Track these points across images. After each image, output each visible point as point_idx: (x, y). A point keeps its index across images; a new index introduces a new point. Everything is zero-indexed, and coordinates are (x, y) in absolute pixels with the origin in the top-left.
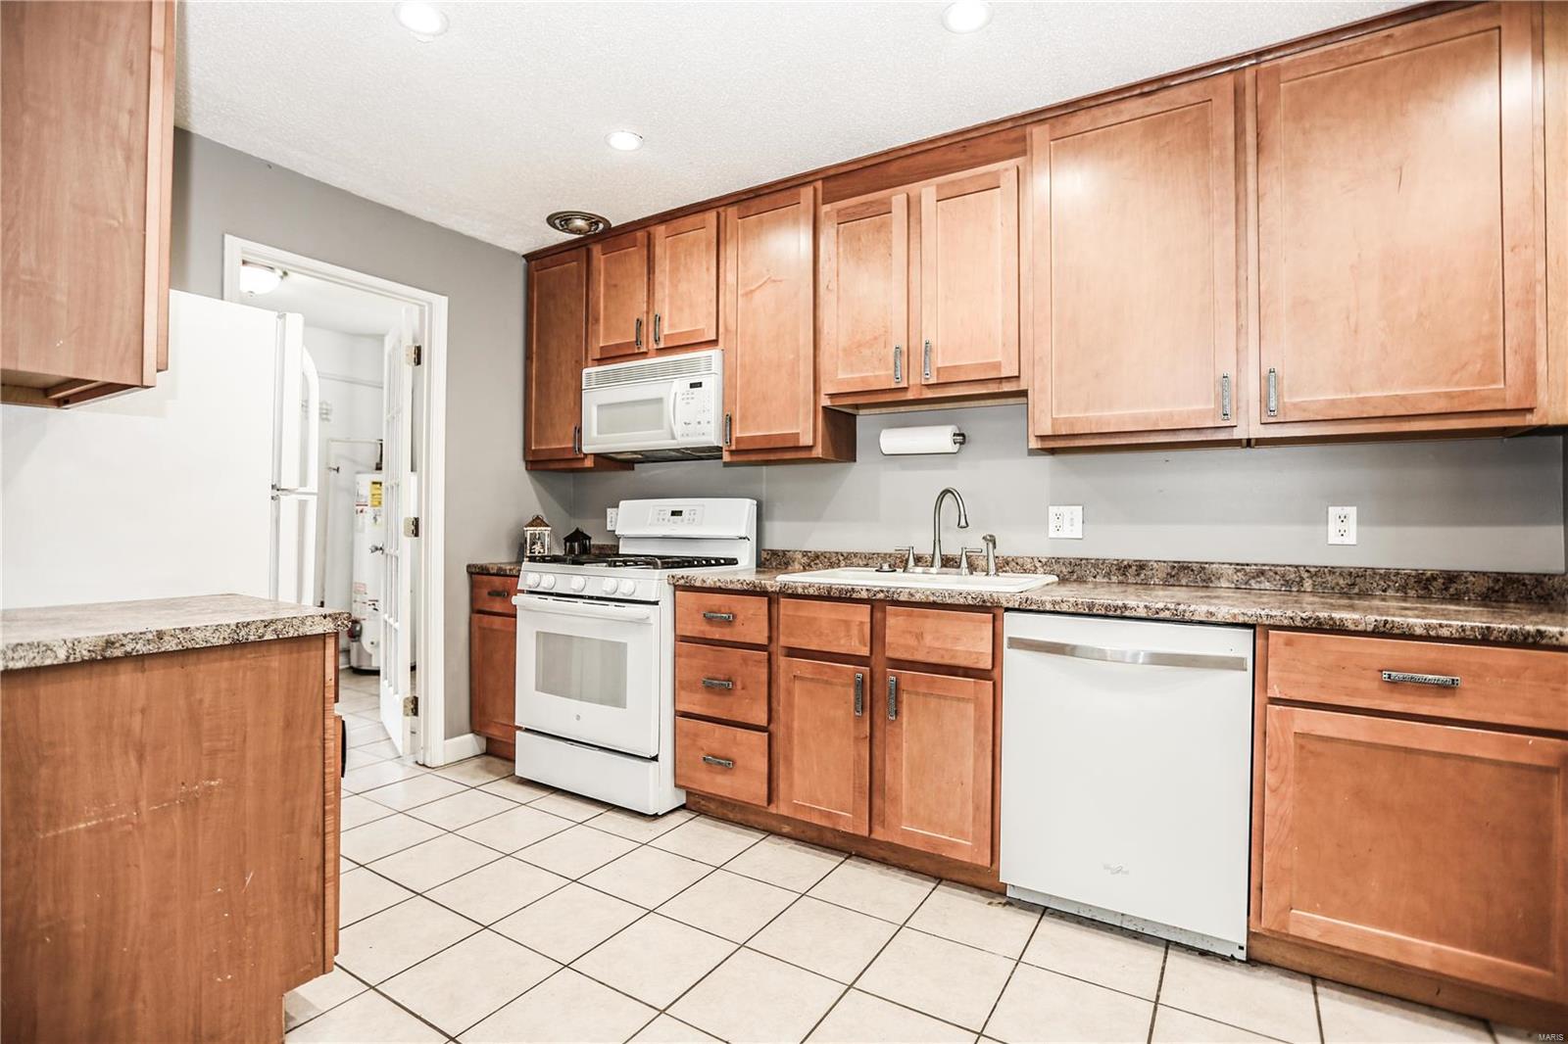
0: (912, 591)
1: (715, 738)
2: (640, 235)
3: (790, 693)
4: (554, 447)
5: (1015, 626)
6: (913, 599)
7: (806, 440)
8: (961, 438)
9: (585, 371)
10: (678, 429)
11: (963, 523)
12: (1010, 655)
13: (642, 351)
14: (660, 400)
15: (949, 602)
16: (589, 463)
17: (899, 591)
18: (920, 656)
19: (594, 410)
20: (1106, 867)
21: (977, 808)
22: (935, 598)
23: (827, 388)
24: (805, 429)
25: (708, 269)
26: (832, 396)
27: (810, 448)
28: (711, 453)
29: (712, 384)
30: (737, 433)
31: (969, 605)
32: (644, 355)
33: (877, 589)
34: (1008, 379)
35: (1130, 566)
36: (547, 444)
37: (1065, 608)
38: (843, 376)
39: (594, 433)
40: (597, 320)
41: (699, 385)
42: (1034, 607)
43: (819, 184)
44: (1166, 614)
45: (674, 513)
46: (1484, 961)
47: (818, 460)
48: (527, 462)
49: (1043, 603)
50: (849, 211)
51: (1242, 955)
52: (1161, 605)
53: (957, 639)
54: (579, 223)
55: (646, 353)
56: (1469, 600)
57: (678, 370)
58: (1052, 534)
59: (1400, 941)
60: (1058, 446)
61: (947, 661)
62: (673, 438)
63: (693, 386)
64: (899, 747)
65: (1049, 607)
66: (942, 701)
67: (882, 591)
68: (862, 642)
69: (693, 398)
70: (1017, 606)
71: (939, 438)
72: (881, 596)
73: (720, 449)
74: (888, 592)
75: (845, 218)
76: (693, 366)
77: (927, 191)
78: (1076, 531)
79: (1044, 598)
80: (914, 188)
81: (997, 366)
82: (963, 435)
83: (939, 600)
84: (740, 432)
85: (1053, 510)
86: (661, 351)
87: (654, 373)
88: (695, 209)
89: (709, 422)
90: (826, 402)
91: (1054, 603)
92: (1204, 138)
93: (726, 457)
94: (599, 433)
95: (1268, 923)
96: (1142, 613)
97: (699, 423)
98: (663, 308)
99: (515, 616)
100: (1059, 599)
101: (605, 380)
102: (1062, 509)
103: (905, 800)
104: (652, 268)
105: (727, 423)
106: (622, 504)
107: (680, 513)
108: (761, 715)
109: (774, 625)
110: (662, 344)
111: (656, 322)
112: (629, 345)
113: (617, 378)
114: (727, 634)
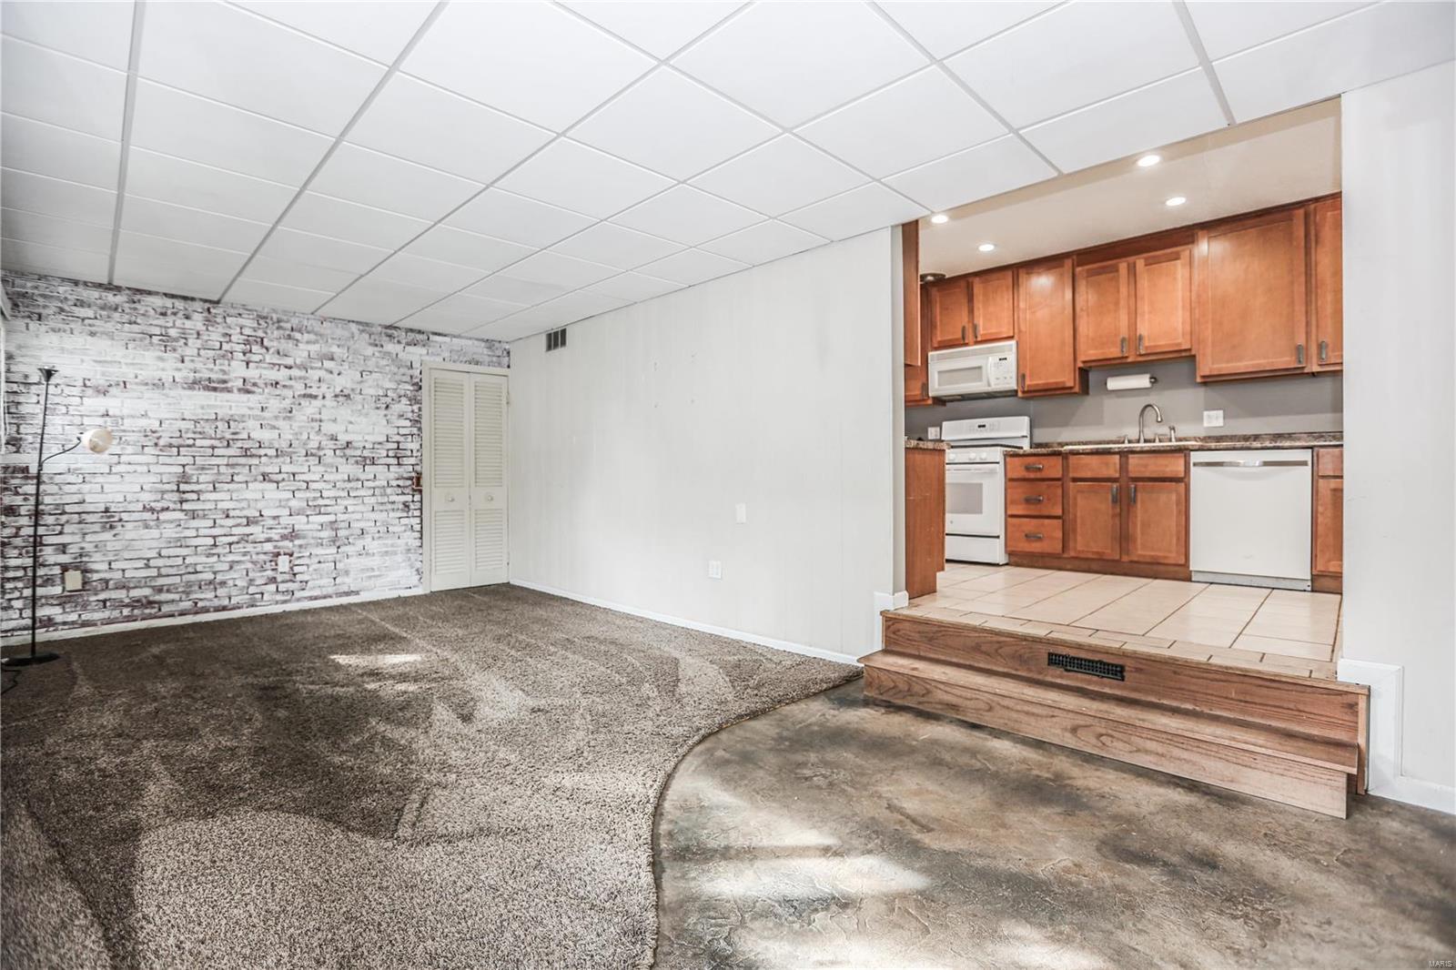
0: (1142, 448)
1: (1029, 525)
2: (963, 283)
3: (1075, 499)
4: (916, 394)
5: (1196, 457)
7: (1070, 384)
8: (1154, 380)
9: (930, 354)
10: (992, 382)
11: (1159, 420)
12: (1193, 469)
13: (965, 342)
14: (980, 368)
15: (1162, 449)
16: (931, 401)
18: (1147, 475)
19: (936, 376)
21: (1178, 539)
23: (1082, 358)
24: (1069, 379)
26: (1084, 362)
27: (1071, 388)
28: (1014, 393)
29: (1012, 357)
30: (1028, 382)
31: (1173, 451)
32: (966, 345)
33: (1123, 449)
34: (1185, 350)
37: (1222, 447)
38: (1089, 353)
39: (936, 386)
40: (936, 327)
41: (1004, 359)
42: (1206, 448)
43: (1075, 257)
45: (980, 426)
47: (1075, 393)
49: (1210, 446)
50: (1094, 270)
51: (1309, 589)
53: (1166, 466)
54: (930, 278)
55: (968, 344)
57: (991, 351)
58: (1206, 425)
60: (1210, 382)
61: (1161, 475)
62: (989, 385)
63: (1001, 359)
64: (1136, 517)
68: (1116, 471)
69: (1002, 366)
70: (1197, 448)
71: (1143, 381)
73: (1016, 391)
74: (1129, 448)
75: (1091, 274)
76: (1001, 350)
77: (1140, 262)
78: (1220, 422)
80: (1131, 259)
81: (1179, 344)
82: (1155, 378)
83: (1157, 449)
84: (1031, 381)
85: (1206, 413)
86: (977, 343)
87: (975, 353)
89: (1012, 378)
90: (1081, 365)
92: (1290, 237)
93: (1020, 394)
94: (939, 385)
95: (1320, 567)
97: (1006, 378)
98: (980, 321)
101: (941, 358)
102: (1212, 412)
103: (1139, 541)
104: (971, 299)
105: (1021, 377)
106: (944, 423)
107: (984, 426)
108: (1059, 512)
109: (1065, 469)
110: (979, 339)
111: (975, 328)
112: (957, 339)
113: (951, 357)
114: (1038, 475)
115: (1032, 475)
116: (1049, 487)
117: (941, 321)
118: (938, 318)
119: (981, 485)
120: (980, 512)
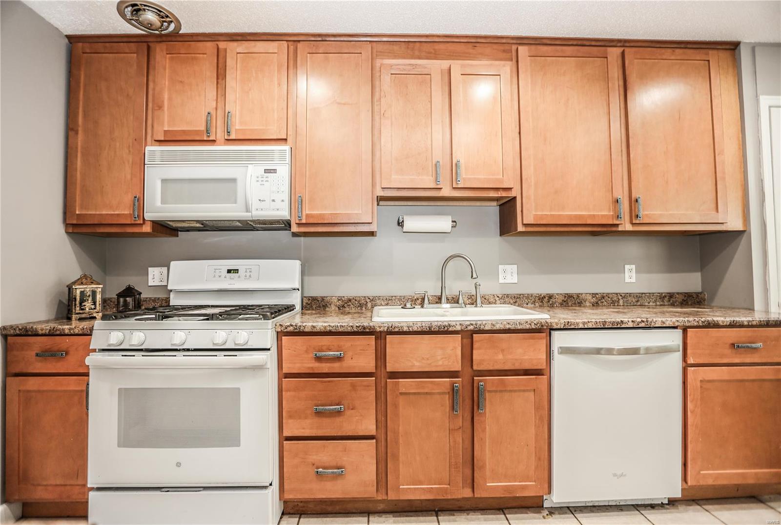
0: (494, 323)
1: (322, 453)
3: (396, 406)
4: (104, 212)
6: (495, 328)
7: (367, 218)
8: (455, 224)
9: (148, 148)
10: (255, 205)
11: (475, 276)
13: (211, 138)
14: (234, 180)
15: (519, 328)
16: (147, 228)
17: (484, 323)
19: (159, 184)
20: (615, 475)
22: (510, 326)
23: (381, 183)
24: (366, 211)
25: (279, 84)
26: (384, 189)
27: (369, 224)
28: (287, 225)
29: (284, 171)
30: (307, 211)
31: (532, 329)
32: (213, 142)
33: (468, 323)
34: (506, 189)
35: (545, 297)
36: (96, 210)
37: (590, 326)
39: (158, 203)
40: (160, 107)
41: (274, 171)
42: (573, 327)
44: (643, 325)
45: (229, 271)
46: (771, 472)
48: (67, 225)
49: (578, 324)
50: (401, 67)
52: (639, 320)
53: (522, 352)
54: (150, 16)
55: (214, 141)
56: (677, 305)
57: (251, 158)
58: (501, 281)
59: (743, 474)
61: (517, 366)
62: (248, 210)
63: (267, 171)
64: (484, 430)
65: (581, 326)
66: (513, 393)
67: (472, 324)
68: (455, 362)
69: (267, 181)
70: (562, 327)
71: (443, 223)
72: (471, 327)
74: (476, 325)
75: (395, 72)
76: (268, 156)
78: (515, 279)
79: (578, 321)
82: (455, 222)
83: (512, 327)
84: (310, 209)
85: (501, 267)
86: (229, 141)
87: (225, 158)
88: (265, 38)
89: (283, 201)
90: (379, 193)
91: (584, 323)
93: (295, 228)
94: (163, 201)
96: (631, 325)
97: (273, 201)
98: (235, 109)
99: (88, 376)
100: (586, 321)
101: (171, 158)
102: (507, 266)
103: (489, 466)
104: (221, 74)
105: (296, 201)
106: (173, 263)
107: (236, 271)
108: (369, 426)
109: (381, 356)
110: (233, 137)
111: (227, 116)
112: (197, 132)
113: (185, 158)
114: (336, 367)
115: (325, 368)
116: (354, 387)
117: (170, 99)
118: (166, 96)
119: (237, 391)
120: (238, 445)
